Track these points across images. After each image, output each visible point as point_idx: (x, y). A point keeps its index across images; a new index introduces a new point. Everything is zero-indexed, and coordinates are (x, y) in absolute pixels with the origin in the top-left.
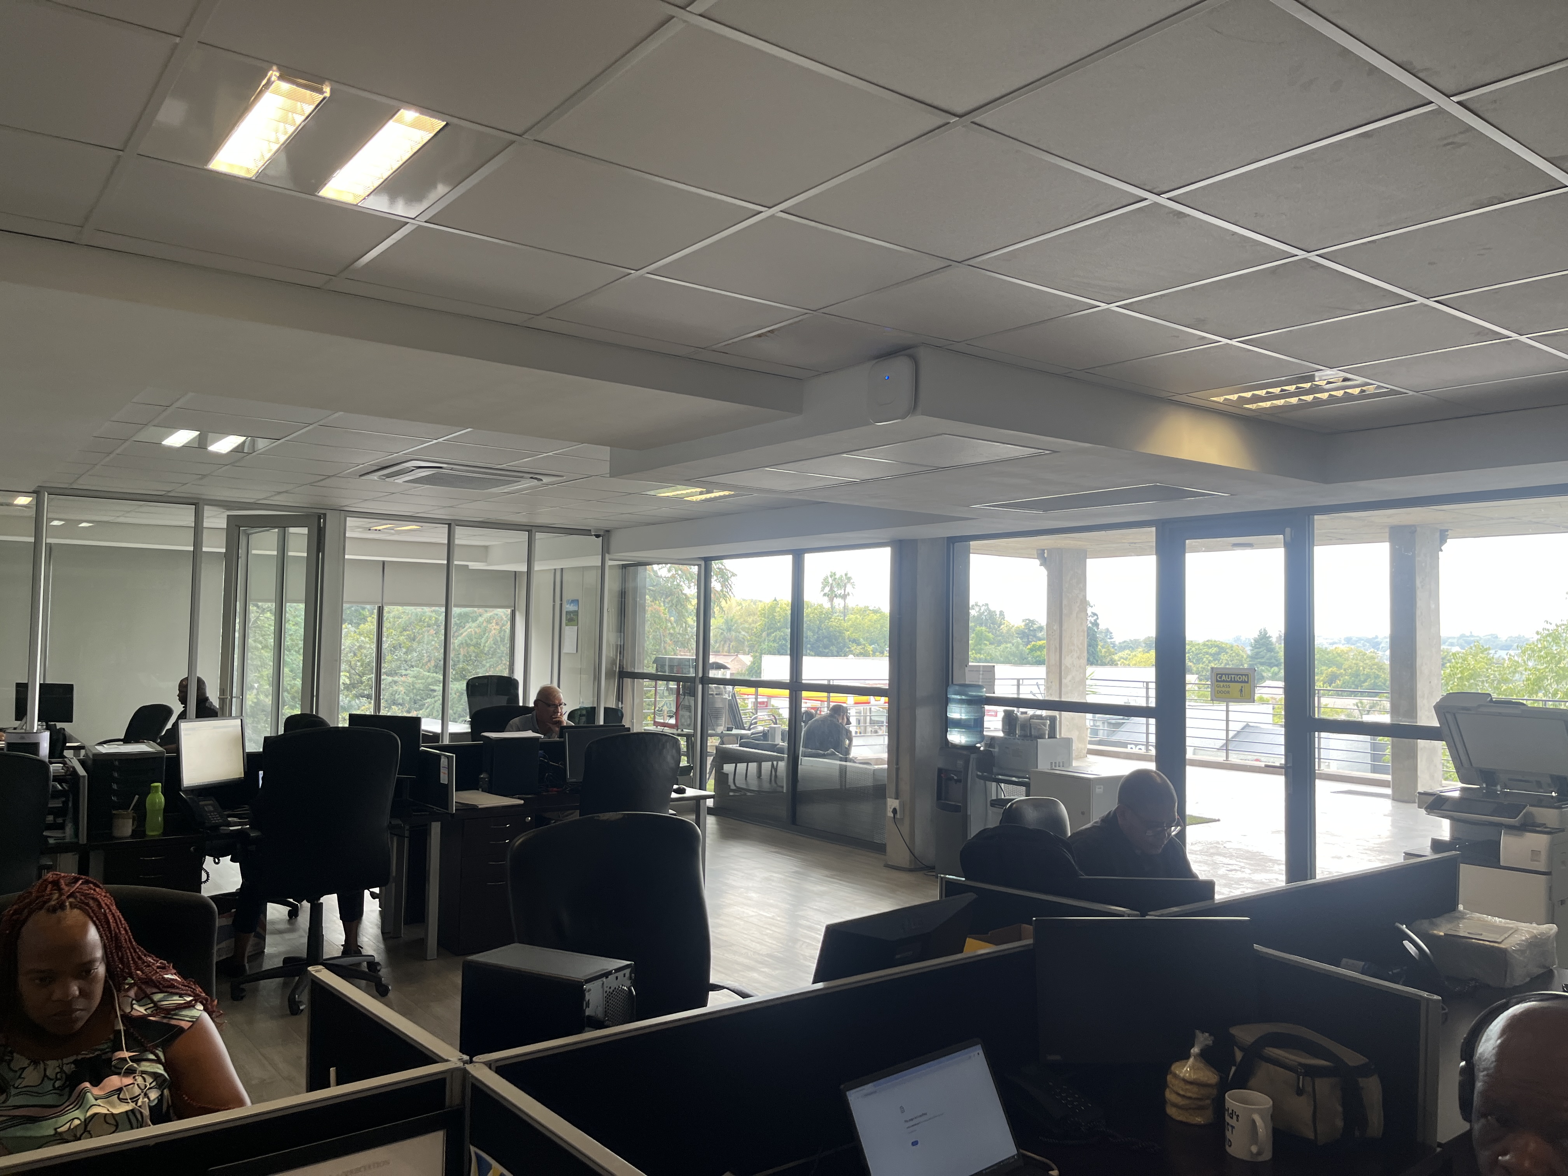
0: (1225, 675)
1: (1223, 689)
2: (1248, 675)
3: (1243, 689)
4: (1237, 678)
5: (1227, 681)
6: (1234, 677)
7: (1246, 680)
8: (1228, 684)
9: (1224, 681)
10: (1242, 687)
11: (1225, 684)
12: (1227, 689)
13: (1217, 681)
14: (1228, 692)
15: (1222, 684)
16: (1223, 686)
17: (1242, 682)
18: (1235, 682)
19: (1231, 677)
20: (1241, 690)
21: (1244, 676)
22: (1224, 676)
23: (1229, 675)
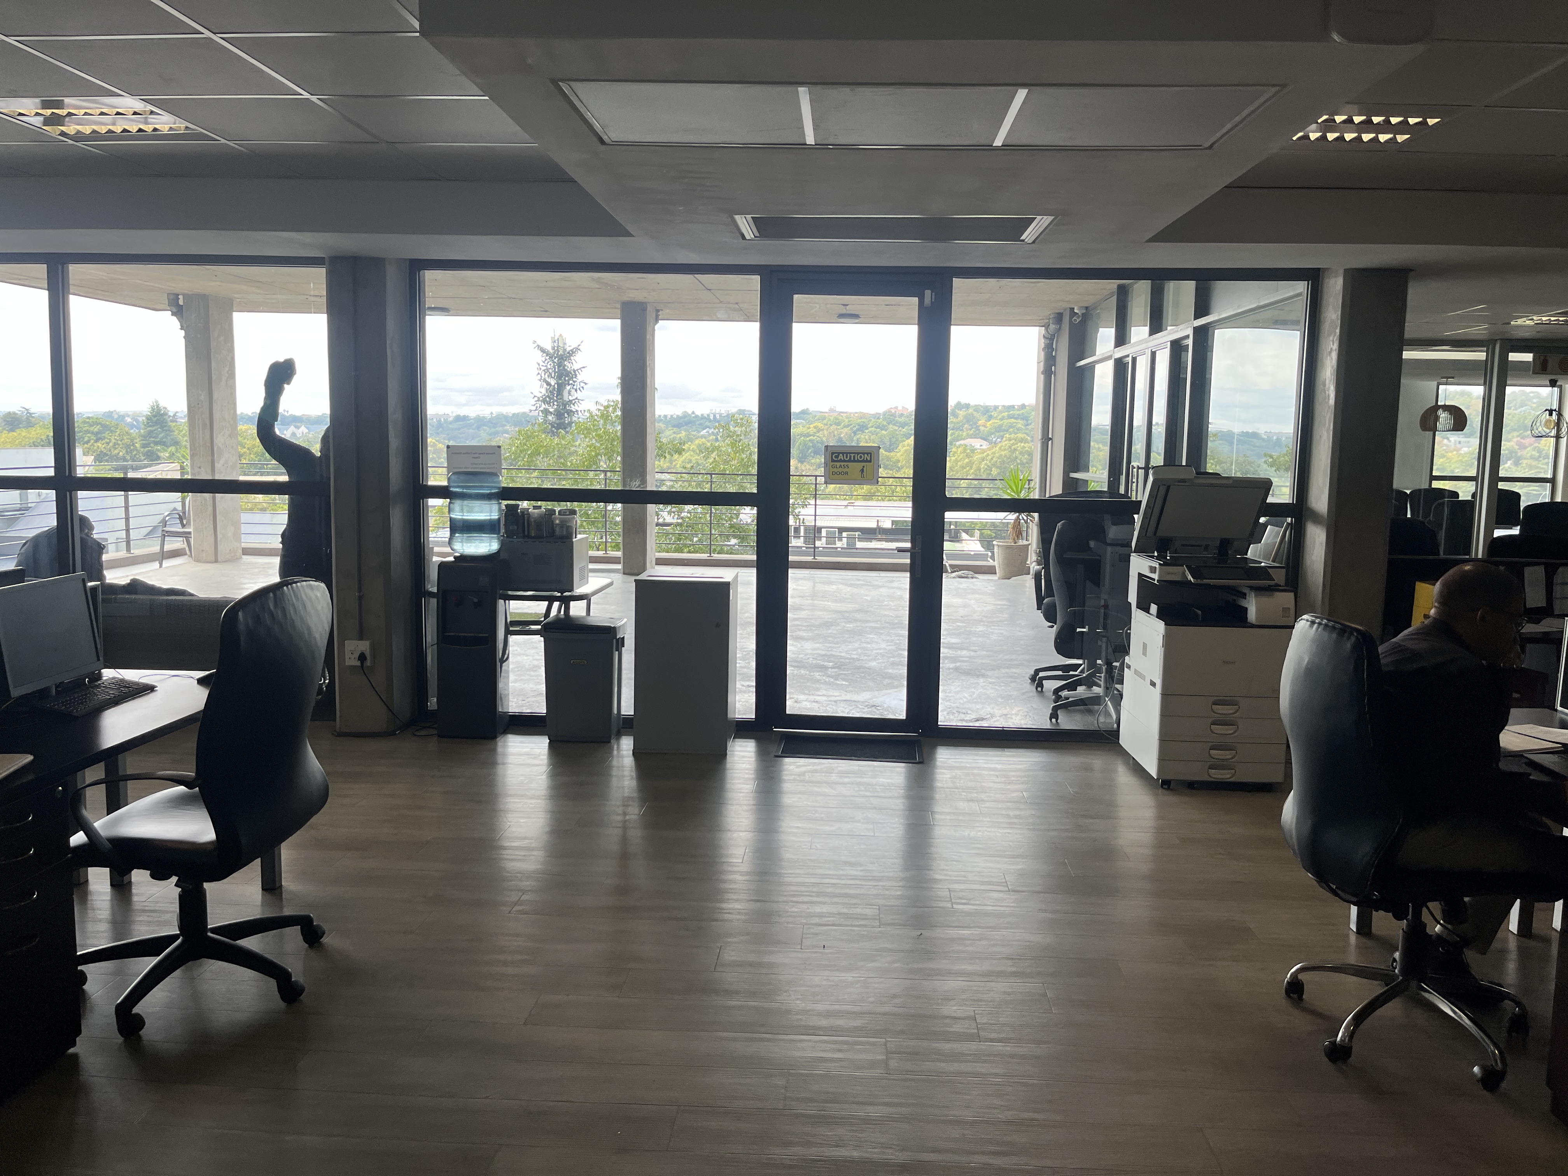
0: (843, 453)
1: (840, 470)
2: (871, 453)
3: (865, 469)
4: (857, 457)
5: (844, 461)
6: (854, 457)
7: (869, 459)
8: (846, 464)
9: (841, 461)
10: (864, 467)
11: (842, 464)
12: (846, 470)
13: (833, 461)
14: (847, 473)
15: (838, 464)
16: (840, 466)
17: (863, 461)
18: (854, 461)
19: (850, 456)
20: (862, 470)
21: (866, 455)
22: (841, 455)
23: (847, 453)
